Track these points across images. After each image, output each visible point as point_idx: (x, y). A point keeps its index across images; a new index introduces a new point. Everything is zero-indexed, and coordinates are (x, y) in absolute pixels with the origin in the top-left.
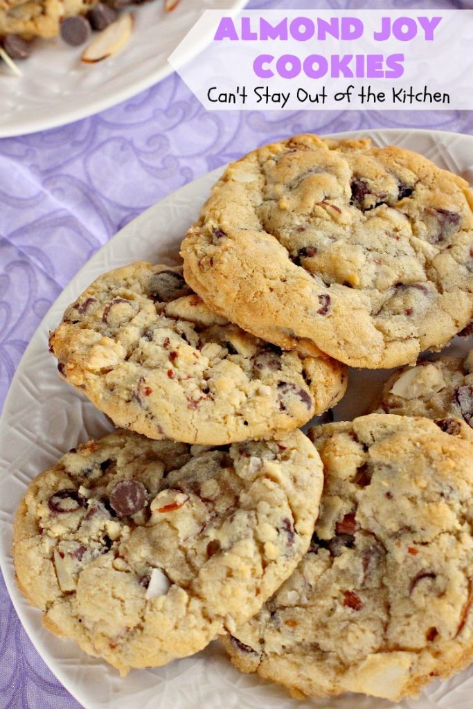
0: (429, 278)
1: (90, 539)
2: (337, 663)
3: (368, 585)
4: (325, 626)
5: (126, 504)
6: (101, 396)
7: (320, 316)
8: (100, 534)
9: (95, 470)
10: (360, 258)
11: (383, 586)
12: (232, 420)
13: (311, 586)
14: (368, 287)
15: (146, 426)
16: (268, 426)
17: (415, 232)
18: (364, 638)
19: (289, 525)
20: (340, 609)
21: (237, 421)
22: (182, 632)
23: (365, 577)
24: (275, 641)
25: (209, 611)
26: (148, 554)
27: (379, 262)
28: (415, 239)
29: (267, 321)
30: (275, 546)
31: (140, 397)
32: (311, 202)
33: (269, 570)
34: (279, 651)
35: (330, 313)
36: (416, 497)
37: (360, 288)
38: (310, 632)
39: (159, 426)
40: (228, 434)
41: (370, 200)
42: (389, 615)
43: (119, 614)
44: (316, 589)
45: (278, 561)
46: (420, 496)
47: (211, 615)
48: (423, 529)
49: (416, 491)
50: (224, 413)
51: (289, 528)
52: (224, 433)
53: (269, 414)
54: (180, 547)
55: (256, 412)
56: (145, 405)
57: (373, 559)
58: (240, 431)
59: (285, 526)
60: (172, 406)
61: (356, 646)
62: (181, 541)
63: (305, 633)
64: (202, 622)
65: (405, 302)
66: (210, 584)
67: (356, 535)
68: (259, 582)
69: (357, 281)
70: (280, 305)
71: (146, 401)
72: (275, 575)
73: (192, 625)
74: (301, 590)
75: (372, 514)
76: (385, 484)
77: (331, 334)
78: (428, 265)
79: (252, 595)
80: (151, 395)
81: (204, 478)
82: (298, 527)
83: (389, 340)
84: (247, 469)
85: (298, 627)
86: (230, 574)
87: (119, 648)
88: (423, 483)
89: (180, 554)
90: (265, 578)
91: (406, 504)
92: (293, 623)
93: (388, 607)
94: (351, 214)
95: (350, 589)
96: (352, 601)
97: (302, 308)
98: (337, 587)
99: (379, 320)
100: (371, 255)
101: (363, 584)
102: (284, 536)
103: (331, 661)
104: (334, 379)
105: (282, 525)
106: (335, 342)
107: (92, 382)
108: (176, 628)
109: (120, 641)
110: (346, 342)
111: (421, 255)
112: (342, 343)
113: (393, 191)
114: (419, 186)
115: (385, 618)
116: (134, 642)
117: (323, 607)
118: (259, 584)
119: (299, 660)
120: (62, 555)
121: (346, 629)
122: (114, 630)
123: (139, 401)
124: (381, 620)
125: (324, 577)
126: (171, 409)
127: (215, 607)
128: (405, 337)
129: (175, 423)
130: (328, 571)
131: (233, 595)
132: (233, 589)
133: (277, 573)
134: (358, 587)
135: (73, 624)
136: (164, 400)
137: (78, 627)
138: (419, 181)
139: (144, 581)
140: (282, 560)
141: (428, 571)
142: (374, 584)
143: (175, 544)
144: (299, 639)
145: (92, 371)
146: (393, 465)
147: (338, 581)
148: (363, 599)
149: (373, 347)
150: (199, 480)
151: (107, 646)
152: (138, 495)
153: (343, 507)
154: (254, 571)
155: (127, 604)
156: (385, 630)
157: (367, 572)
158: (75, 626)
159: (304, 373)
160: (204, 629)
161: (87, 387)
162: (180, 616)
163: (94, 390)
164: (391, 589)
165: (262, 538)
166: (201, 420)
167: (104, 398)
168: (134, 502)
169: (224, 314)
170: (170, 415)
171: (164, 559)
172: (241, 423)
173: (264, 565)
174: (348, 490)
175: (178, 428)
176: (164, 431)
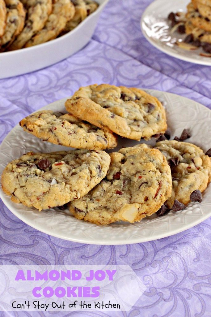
0: (145, 120)
1: (31, 173)
2: (113, 210)
3: (124, 189)
4: (109, 201)
5: (43, 165)
6: (39, 131)
7: (111, 118)
8: (34, 172)
9: (32, 160)
10: (124, 110)
11: (129, 190)
12: (82, 140)
13: (105, 191)
14: (125, 118)
15: (53, 139)
16: (94, 144)
17: (141, 108)
18: (123, 200)
19: (100, 167)
20: (115, 195)
21: (84, 141)
22: (63, 193)
23: (124, 186)
24: (92, 206)
25: (72, 188)
26: (51, 175)
27: (129, 112)
28: (140, 110)
29: (94, 117)
30: (95, 172)
31: (52, 130)
32: (108, 95)
33: (93, 179)
34: (93, 209)
35: (115, 118)
36: (142, 162)
37: (123, 117)
38: (104, 202)
39: (58, 139)
40: (81, 144)
41: (126, 98)
42: (131, 196)
43: (42, 188)
44: (106, 192)
45: (96, 177)
46: (143, 162)
47: (73, 190)
48: (144, 170)
49: (142, 160)
50: (80, 137)
51: (100, 168)
52: (79, 143)
53: (94, 140)
54: (62, 174)
55: (90, 139)
56: (54, 133)
57: (126, 181)
58: (84, 143)
59: (99, 167)
60: (63, 133)
61: (120, 203)
62: (63, 172)
63: (103, 202)
64: (70, 192)
65: (137, 123)
66: (73, 180)
67: (121, 176)
68: (89, 182)
69: (123, 115)
70: (99, 113)
71: (54, 131)
72: (94, 181)
73: (66, 191)
74: (101, 192)
75: (126, 170)
76: (131, 160)
77: (114, 124)
78: (144, 117)
79: (87, 186)
80: (56, 130)
81: (70, 160)
82: (103, 169)
83: (132, 130)
84: (85, 156)
85: (100, 201)
86: (80, 178)
87: (40, 199)
88: (144, 158)
89: (62, 176)
90: (91, 181)
91: (139, 165)
92: (98, 200)
93: (131, 195)
94: (120, 101)
95: (118, 189)
96: (119, 193)
97: (106, 115)
98: (114, 189)
99: (130, 126)
100: (127, 110)
101: (123, 189)
102: (98, 170)
103: (111, 210)
104: (114, 139)
105: (97, 167)
106: (115, 126)
107: (36, 128)
108: (61, 191)
109: (41, 197)
110: (119, 128)
111: (143, 114)
112: (118, 127)
113: (134, 97)
114: (142, 98)
115: (130, 197)
116: (46, 196)
117: (109, 195)
118: (89, 183)
119: (100, 211)
120: (21, 176)
121: (117, 200)
122: (39, 193)
123: (52, 131)
124: (129, 198)
125: (110, 187)
126: (63, 134)
127: (74, 187)
128: (137, 130)
129: (64, 138)
130: (111, 186)
131: (81, 183)
132: (81, 181)
133: (95, 180)
134: (121, 189)
135: (23, 195)
136: (60, 132)
137: (25, 196)
138: (142, 97)
139: (50, 181)
140: (97, 177)
141: (145, 182)
142: (126, 189)
143: (61, 173)
144: (100, 205)
145: (36, 124)
146: (134, 155)
147: (114, 188)
148: (123, 192)
149: (127, 131)
150: (69, 161)
151: (36, 199)
152: (48, 163)
153: (116, 170)
154: (88, 179)
155: (44, 185)
156: (130, 200)
157: (125, 185)
158: (24, 195)
159: (105, 135)
160: (70, 193)
161: (34, 130)
162: (63, 188)
163: (36, 130)
164: (132, 190)
165: (91, 169)
166: (72, 138)
167: (40, 132)
168: (46, 165)
169: (79, 117)
170: (62, 135)
171: (57, 176)
172: (85, 141)
173: (91, 177)
174: (118, 165)
175: (65, 140)
176: (59, 141)
